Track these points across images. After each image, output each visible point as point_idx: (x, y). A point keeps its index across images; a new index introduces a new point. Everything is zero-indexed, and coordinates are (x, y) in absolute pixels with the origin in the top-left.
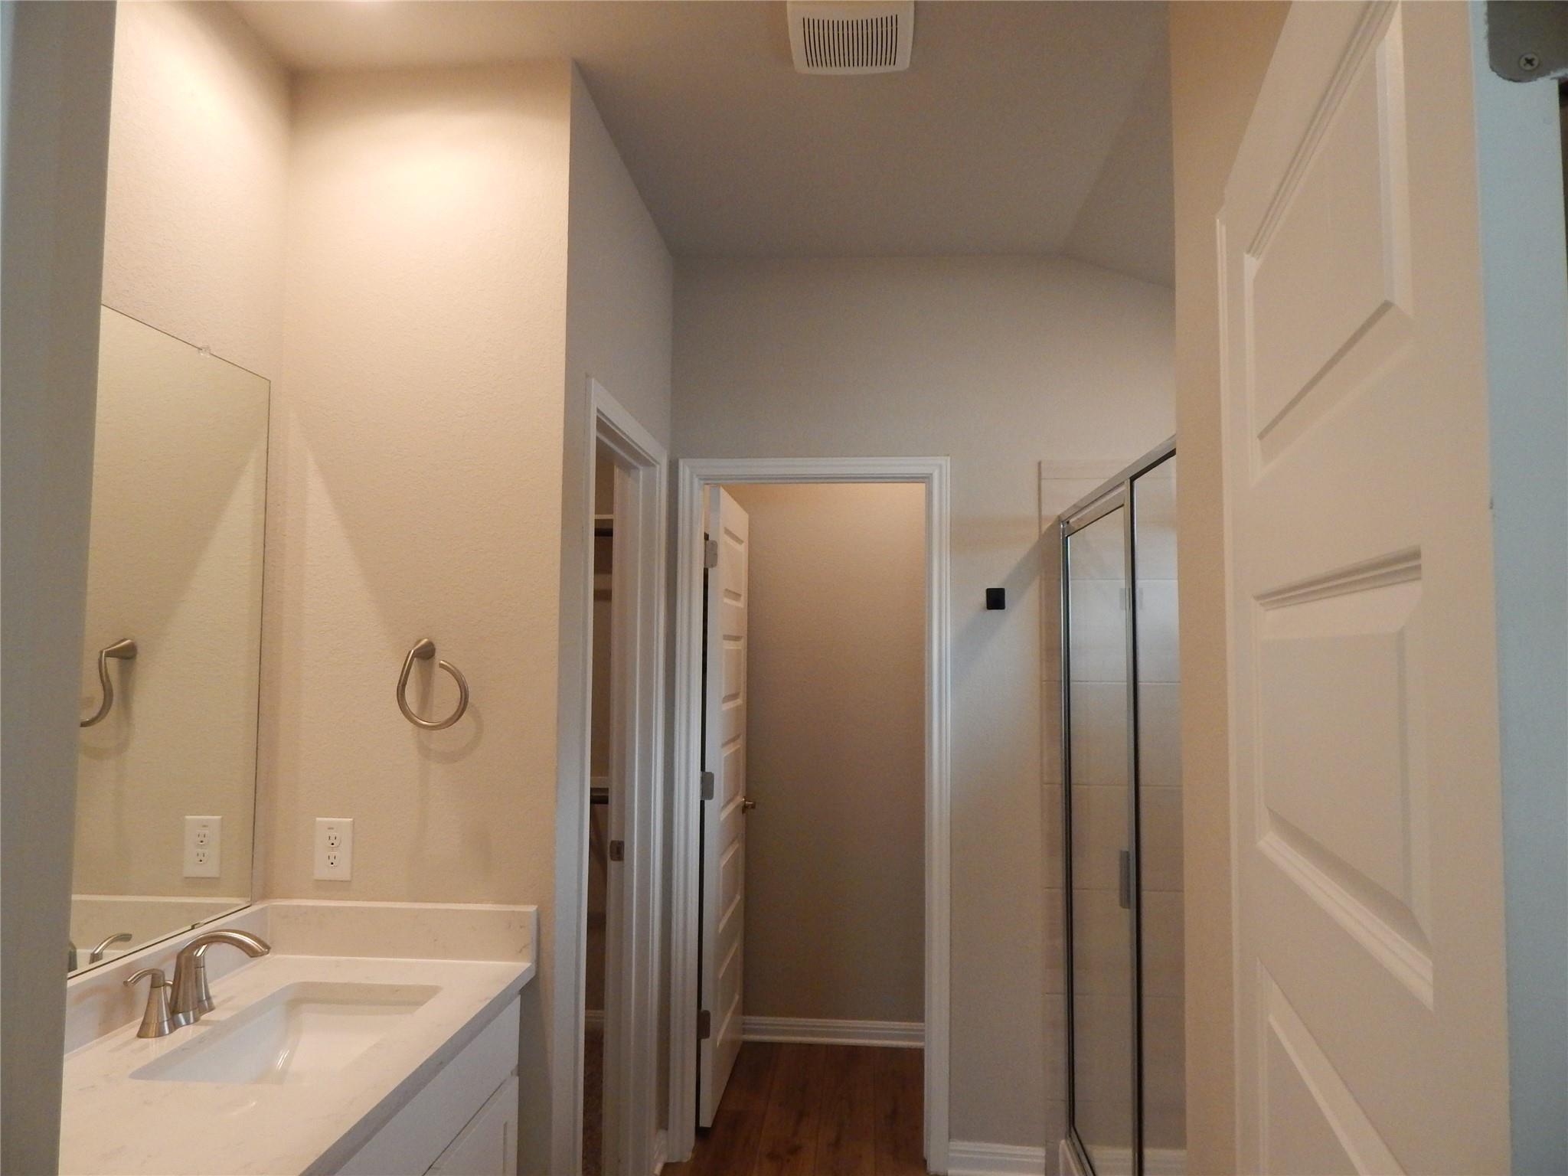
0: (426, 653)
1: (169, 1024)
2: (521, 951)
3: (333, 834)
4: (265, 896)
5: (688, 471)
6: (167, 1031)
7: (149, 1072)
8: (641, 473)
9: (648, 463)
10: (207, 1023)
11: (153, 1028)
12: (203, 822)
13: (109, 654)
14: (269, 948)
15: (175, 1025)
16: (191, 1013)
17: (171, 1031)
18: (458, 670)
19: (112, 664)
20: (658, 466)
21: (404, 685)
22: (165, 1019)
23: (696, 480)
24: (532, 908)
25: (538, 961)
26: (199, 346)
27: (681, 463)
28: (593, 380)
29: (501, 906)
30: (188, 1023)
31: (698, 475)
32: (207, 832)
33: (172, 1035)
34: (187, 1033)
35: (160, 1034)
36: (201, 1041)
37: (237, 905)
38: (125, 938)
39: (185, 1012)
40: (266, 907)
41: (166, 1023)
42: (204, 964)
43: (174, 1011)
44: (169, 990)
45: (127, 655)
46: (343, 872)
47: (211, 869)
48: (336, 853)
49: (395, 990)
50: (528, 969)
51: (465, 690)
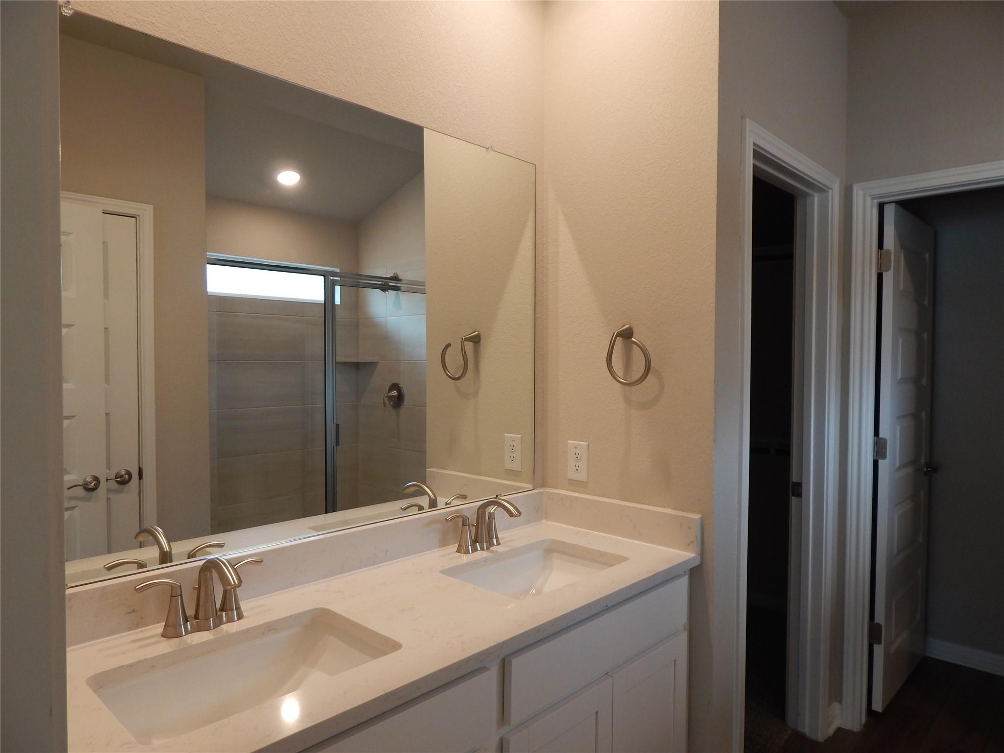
0: (627, 335)
1: (471, 547)
2: (689, 545)
3: (577, 451)
4: (543, 485)
5: (861, 193)
6: (471, 552)
7: (451, 572)
8: (816, 199)
9: (821, 189)
10: (492, 552)
11: (464, 549)
12: (512, 437)
13: (467, 340)
14: (520, 513)
15: (475, 550)
16: (485, 543)
17: (472, 552)
18: (644, 346)
19: (469, 346)
20: (830, 191)
21: (611, 356)
22: (470, 544)
23: (869, 200)
24: (697, 516)
25: (702, 553)
26: (487, 147)
27: (855, 187)
28: (748, 119)
29: (677, 511)
30: (482, 549)
31: (870, 196)
32: (515, 444)
33: (473, 554)
34: (480, 555)
35: (467, 552)
36: (486, 560)
37: (526, 488)
38: (464, 497)
39: (481, 543)
40: (542, 492)
41: (470, 547)
42: (494, 517)
43: (475, 541)
44: (473, 529)
45: (476, 340)
46: (582, 476)
47: (516, 466)
48: (580, 464)
49: (603, 554)
50: (693, 559)
51: (648, 359)
